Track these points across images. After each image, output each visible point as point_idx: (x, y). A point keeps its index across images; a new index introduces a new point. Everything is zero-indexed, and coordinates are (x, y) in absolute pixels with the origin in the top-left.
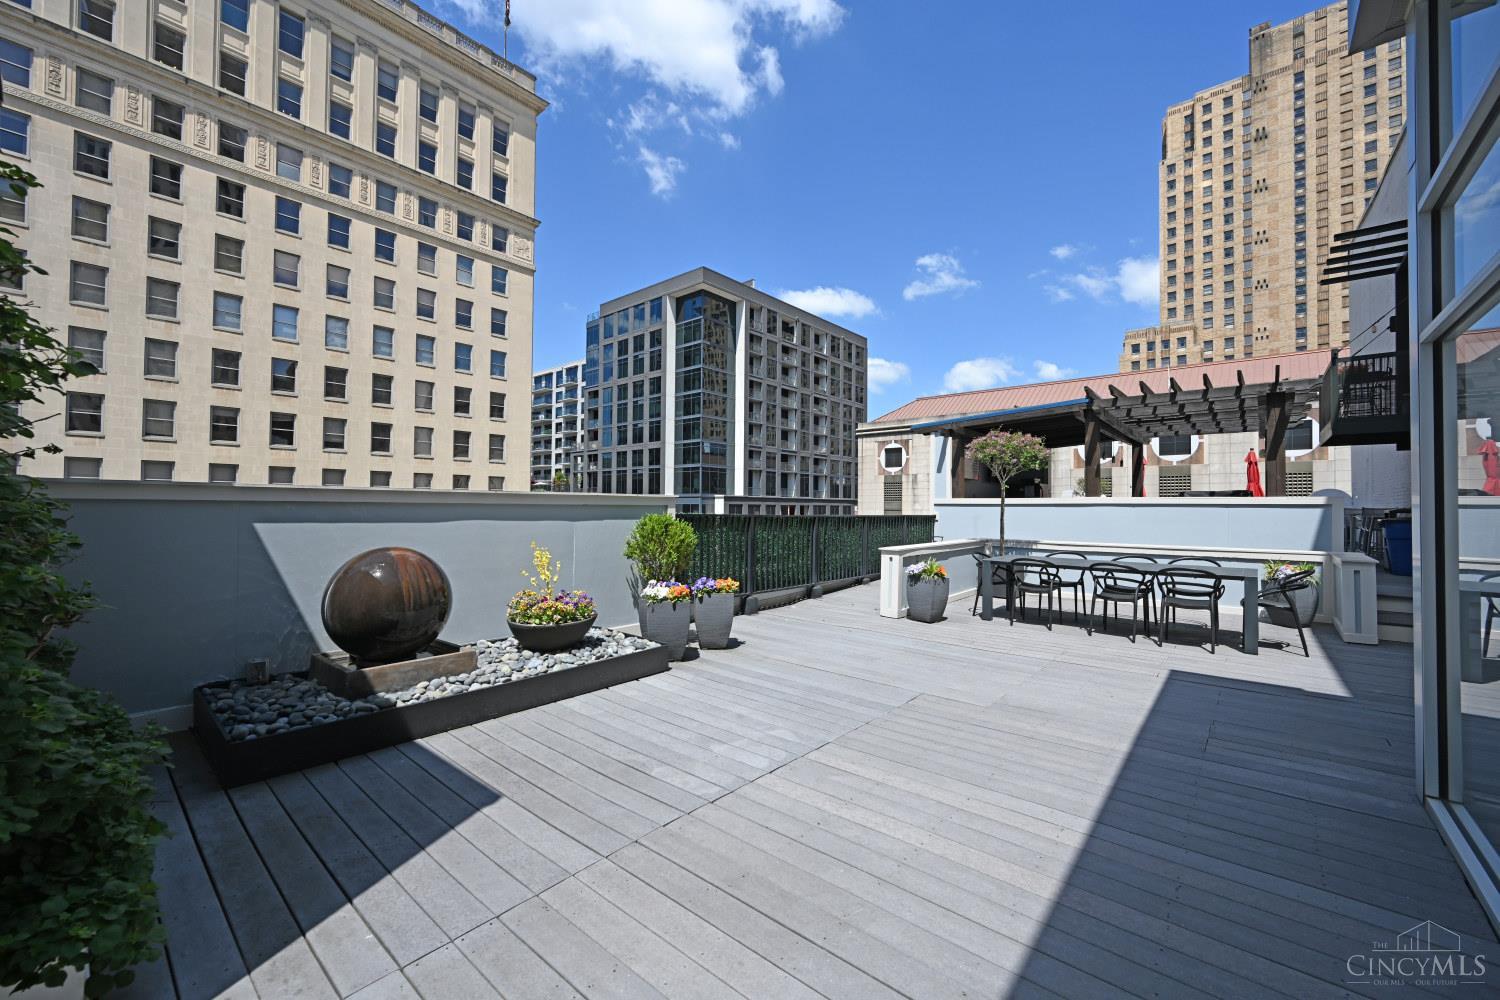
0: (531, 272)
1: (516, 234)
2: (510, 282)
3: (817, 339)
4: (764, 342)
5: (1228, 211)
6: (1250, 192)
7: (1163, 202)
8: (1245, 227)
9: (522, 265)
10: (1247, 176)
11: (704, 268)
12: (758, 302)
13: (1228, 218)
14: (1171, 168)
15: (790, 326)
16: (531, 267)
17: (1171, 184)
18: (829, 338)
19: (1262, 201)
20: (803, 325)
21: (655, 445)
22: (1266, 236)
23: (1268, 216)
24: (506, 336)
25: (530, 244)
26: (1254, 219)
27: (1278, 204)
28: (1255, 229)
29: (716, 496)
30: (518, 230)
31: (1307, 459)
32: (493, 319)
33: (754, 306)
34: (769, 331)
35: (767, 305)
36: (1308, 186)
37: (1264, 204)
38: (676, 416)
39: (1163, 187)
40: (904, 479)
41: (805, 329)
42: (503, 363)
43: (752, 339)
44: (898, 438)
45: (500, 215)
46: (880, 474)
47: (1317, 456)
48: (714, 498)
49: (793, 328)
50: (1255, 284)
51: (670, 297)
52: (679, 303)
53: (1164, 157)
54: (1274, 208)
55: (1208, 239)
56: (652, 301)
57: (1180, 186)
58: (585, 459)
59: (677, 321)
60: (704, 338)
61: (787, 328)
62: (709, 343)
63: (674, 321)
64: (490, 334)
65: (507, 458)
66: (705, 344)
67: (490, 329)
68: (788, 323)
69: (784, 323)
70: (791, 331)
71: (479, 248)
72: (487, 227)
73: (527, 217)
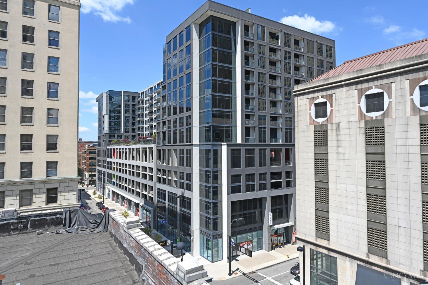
0: (79, 7)
2: (61, 14)
3: (297, 43)
4: (255, 46)
9: (70, 2)
12: (250, 21)
16: (77, 4)
18: (305, 41)
20: (285, 33)
21: (188, 114)
24: (59, 47)
29: (223, 143)
32: (49, 37)
33: (248, 23)
34: (260, 38)
35: (257, 22)
38: (200, 95)
40: (329, 127)
41: (287, 36)
42: (58, 64)
43: (247, 45)
44: (324, 93)
46: (310, 124)
48: (222, 145)
49: (278, 36)
51: (195, 24)
52: (201, 27)
56: (186, 29)
58: (161, 124)
59: (199, 38)
60: (213, 45)
61: (274, 36)
62: (216, 48)
63: (198, 38)
64: (47, 46)
65: (60, 123)
66: (213, 49)
67: (47, 43)
68: (275, 34)
69: (270, 33)
70: (277, 38)
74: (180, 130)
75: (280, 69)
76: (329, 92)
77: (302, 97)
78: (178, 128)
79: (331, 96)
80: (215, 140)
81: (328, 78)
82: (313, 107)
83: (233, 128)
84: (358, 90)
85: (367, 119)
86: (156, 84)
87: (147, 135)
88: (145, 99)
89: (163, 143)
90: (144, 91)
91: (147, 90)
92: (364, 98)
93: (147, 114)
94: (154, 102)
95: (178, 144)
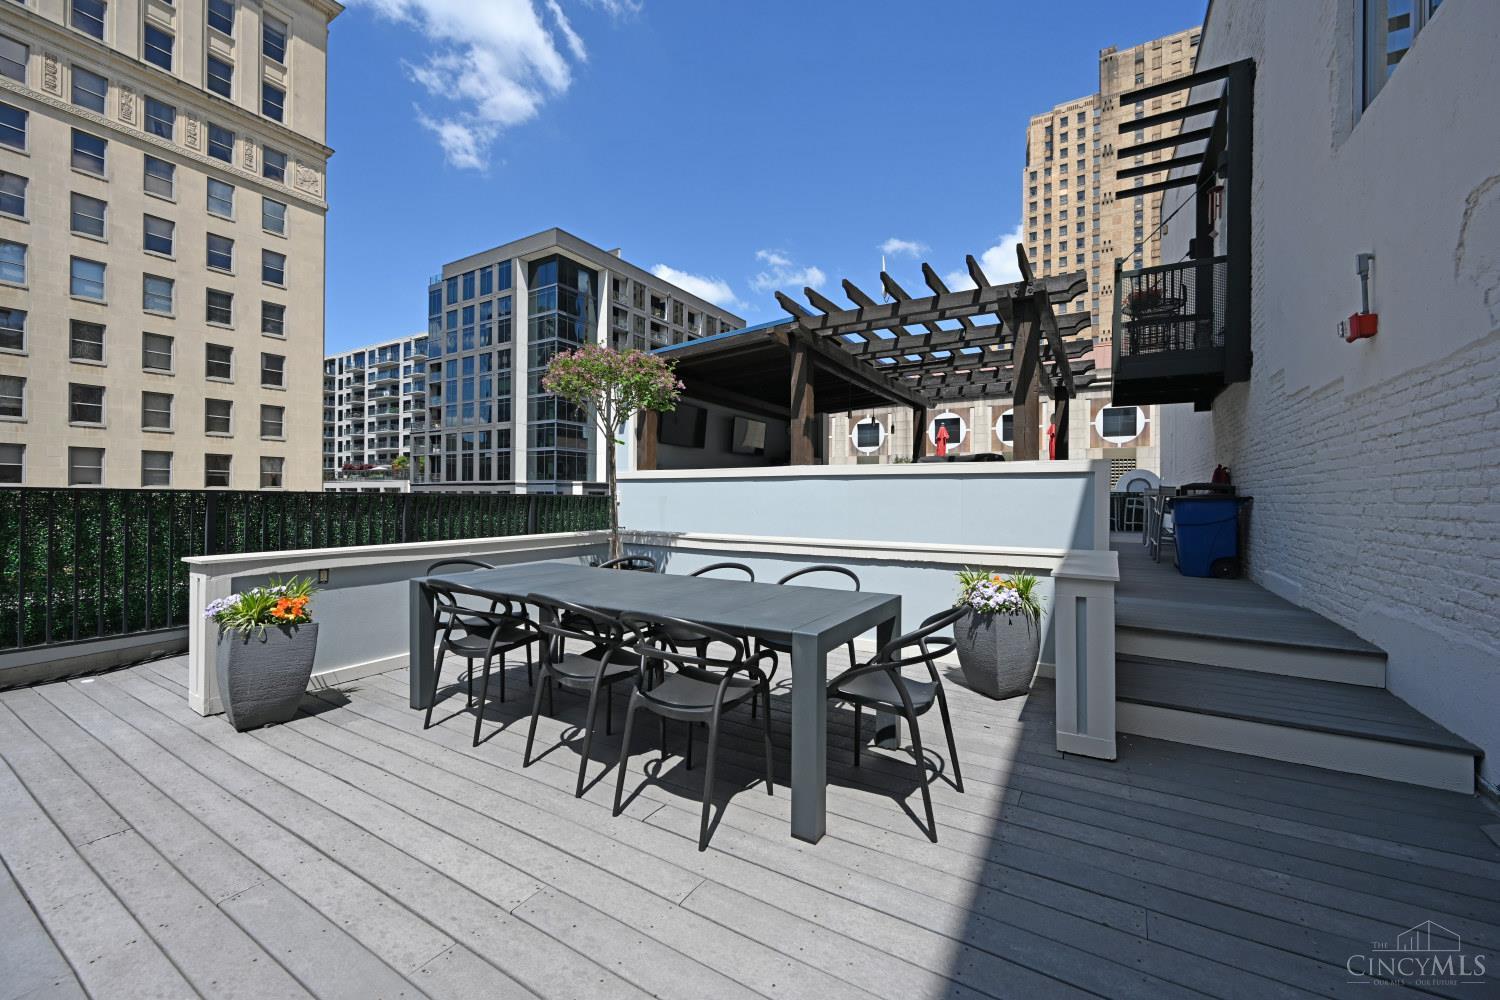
0: (323, 211)
1: (298, 162)
2: (289, 220)
3: (691, 318)
4: (630, 317)
5: (1081, 219)
6: (1098, 203)
7: (1026, 207)
8: (1094, 236)
9: (308, 200)
10: (1096, 188)
11: (557, 229)
12: (622, 274)
13: (1080, 227)
14: (1033, 175)
15: (661, 302)
16: (321, 205)
17: (1033, 191)
18: (704, 317)
19: (1108, 213)
20: (675, 301)
21: (504, 426)
22: (1112, 245)
23: (1112, 227)
24: (285, 285)
25: (319, 176)
26: (1102, 229)
27: (1120, 217)
28: (1102, 238)
29: (574, 482)
30: (300, 155)
31: (1132, 445)
32: (264, 262)
33: (618, 277)
34: (636, 305)
35: (633, 277)
36: (1145, 202)
37: (1110, 215)
38: (529, 393)
39: (1026, 193)
41: (678, 307)
42: (282, 319)
43: (616, 313)
45: (276, 136)
47: (1140, 441)
48: (572, 485)
49: (664, 304)
50: (1101, 289)
51: (522, 261)
52: (533, 268)
53: (1028, 164)
54: (1117, 220)
55: (1063, 245)
56: (500, 264)
57: (1041, 192)
58: (427, 441)
59: (529, 288)
60: (559, 308)
61: (657, 304)
62: (564, 314)
63: (526, 288)
64: (261, 281)
65: (288, 436)
66: (559, 315)
67: (260, 275)
68: (658, 300)
69: (653, 298)
70: (662, 307)
71: (242, 173)
72: (255, 146)
73: (315, 143)
74: (482, 455)
78: (476, 451)
80: (560, 476)
83: (592, 457)
86: (375, 347)
89: (432, 479)
91: (344, 356)
93: (344, 412)
95: (474, 482)
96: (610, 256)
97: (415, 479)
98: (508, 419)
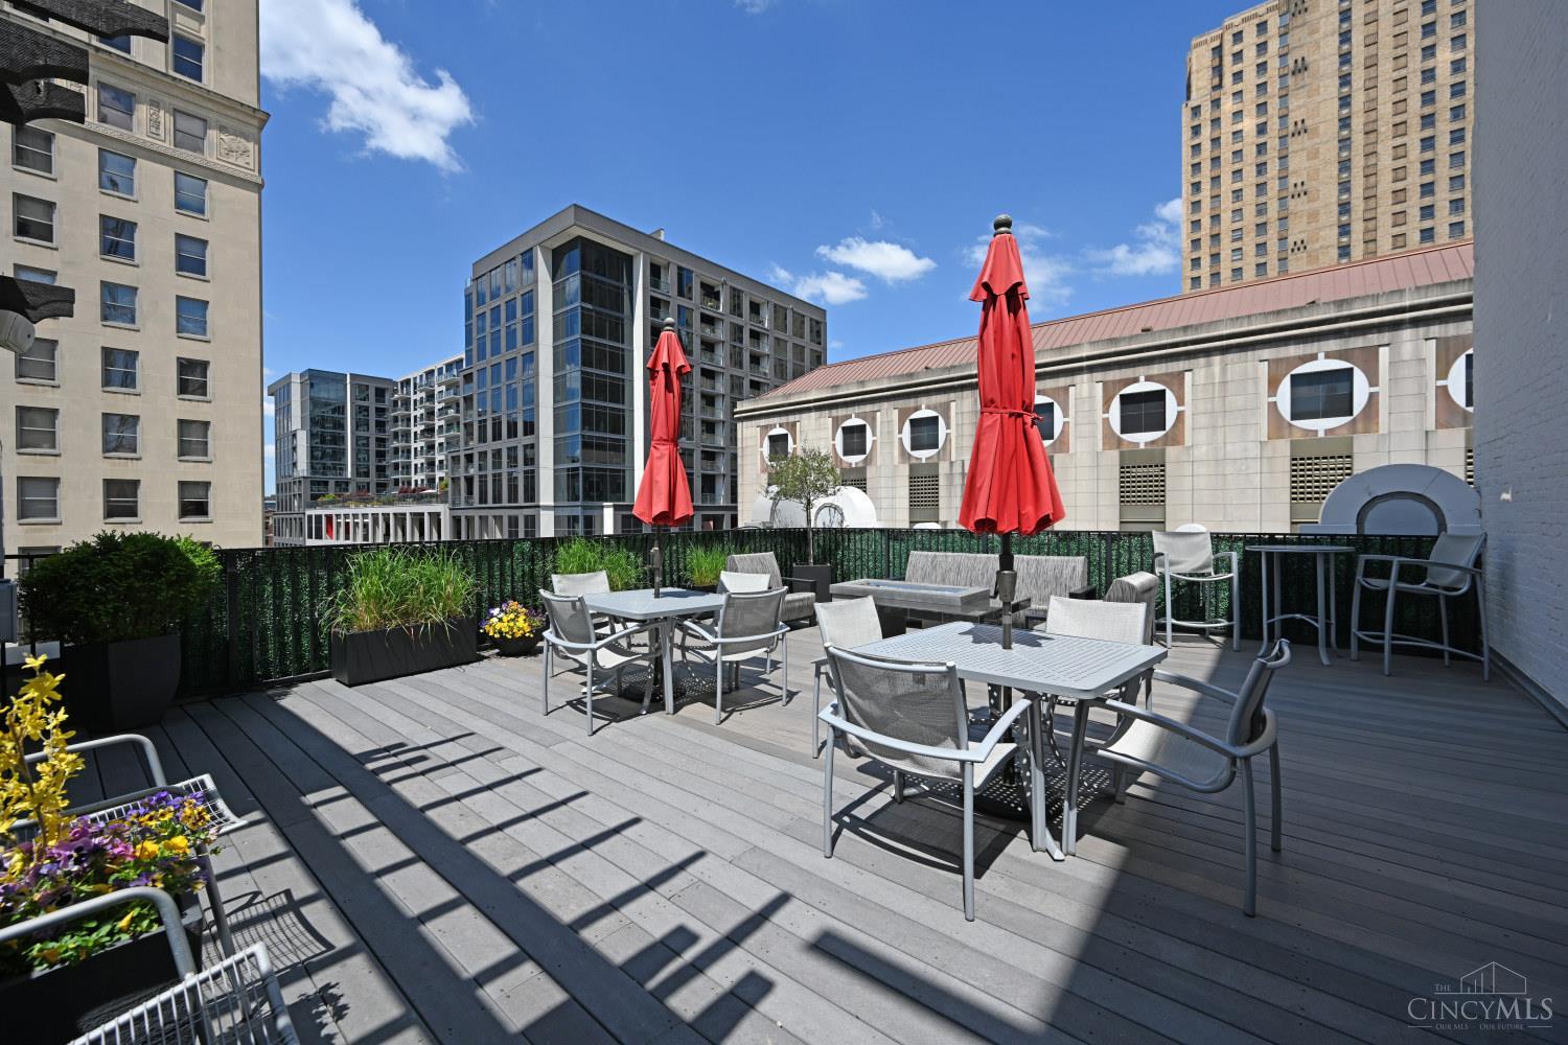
0: (259, 187)
1: (222, 129)
2: (211, 198)
3: (755, 308)
4: (673, 308)
5: (1262, 159)
6: (1287, 136)
7: (1186, 151)
8: (1280, 178)
9: (236, 174)
10: (1283, 117)
11: (575, 205)
12: (661, 257)
13: (1261, 168)
14: (1196, 111)
15: (716, 290)
16: (254, 180)
17: (1196, 130)
18: (771, 307)
19: (1300, 147)
20: (732, 288)
21: (528, 440)
22: (1305, 187)
23: (1307, 164)
24: (208, 276)
25: (251, 146)
26: (1291, 169)
27: (1318, 148)
28: (1292, 180)
29: (605, 504)
30: (225, 122)
31: (1345, 433)
32: (178, 250)
33: (657, 262)
34: (681, 293)
35: (677, 261)
36: (1354, 126)
37: (1303, 149)
38: (555, 402)
39: (1186, 133)
41: (736, 295)
42: (205, 316)
43: (655, 305)
45: (191, 98)
46: (762, 471)
47: (1360, 426)
48: (603, 507)
49: (718, 292)
50: (1291, 246)
51: (544, 249)
52: (557, 257)
53: (1189, 98)
54: (1314, 154)
55: (1238, 194)
56: (522, 254)
57: (1206, 132)
58: (463, 459)
59: (553, 280)
60: (583, 300)
61: (710, 292)
62: (589, 306)
63: (549, 279)
64: (174, 272)
65: (215, 455)
66: (583, 308)
67: (173, 265)
68: (712, 288)
69: (703, 285)
70: (716, 296)
71: (145, 141)
72: (162, 112)
73: (242, 104)
74: (510, 474)
75: (721, 357)
76: (791, 418)
77: (749, 423)
78: (505, 470)
79: (794, 424)
80: (587, 497)
81: (790, 395)
82: (766, 442)
83: (627, 474)
84: (833, 418)
85: (845, 466)
86: (442, 364)
87: (419, 482)
88: (413, 397)
89: (467, 502)
90: (411, 377)
91: (417, 374)
92: (840, 432)
93: (419, 432)
94: (438, 406)
95: (503, 505)
96: (652, 239)
97: (454, 503)
98: (532, 433)
